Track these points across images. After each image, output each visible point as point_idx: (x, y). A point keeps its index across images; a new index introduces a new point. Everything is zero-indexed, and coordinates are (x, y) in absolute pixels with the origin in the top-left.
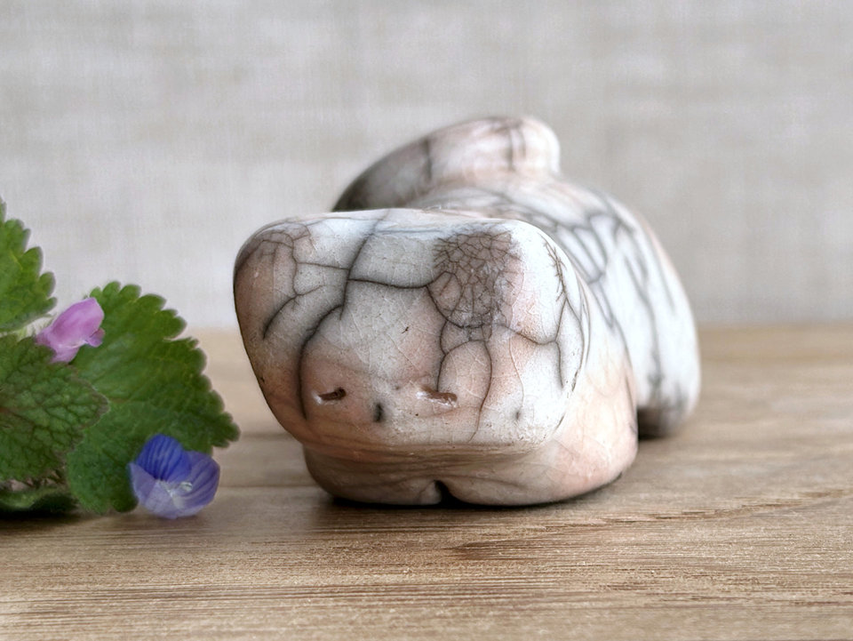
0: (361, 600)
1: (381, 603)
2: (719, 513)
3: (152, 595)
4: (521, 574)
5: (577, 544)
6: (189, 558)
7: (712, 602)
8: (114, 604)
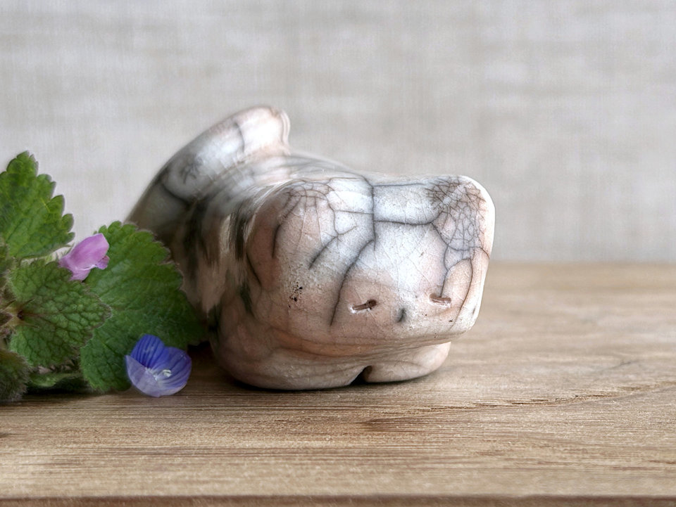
0: (294, 459)
1: (310, 462)
2: (559, 401)
3: (141, 452)
4: (413, 442)
5: (454, 421)
6: (169, 426)
7: (553, 466)
8: (113, 459)
